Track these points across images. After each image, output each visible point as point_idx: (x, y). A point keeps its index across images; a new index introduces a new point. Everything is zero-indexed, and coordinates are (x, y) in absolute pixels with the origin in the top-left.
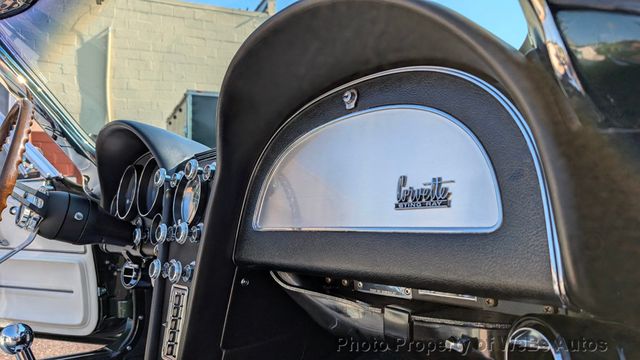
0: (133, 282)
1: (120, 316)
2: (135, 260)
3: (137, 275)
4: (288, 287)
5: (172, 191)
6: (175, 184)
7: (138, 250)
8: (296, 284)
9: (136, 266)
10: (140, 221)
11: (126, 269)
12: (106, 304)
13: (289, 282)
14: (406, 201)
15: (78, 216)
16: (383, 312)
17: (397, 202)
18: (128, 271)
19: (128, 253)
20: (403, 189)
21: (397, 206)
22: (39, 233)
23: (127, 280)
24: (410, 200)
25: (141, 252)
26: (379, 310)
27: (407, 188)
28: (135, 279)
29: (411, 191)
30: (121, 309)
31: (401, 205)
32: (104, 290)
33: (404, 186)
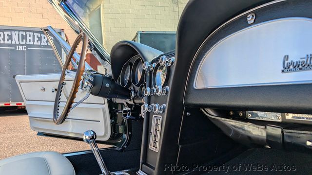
0: (128, 116)
1: (120, 132)
2: (130, 106)
3: (129, 113)
4: (211, 116)
5: (151, 72)
6: (152, 69)
7: (132, 101)
8: (215, 115)
9: (129, 109)
10: (132, 88)
11: (124, 111)
12: (114, 127)
13: (211, 114)
14: (289, 68)
15: (107, 85)
16: (266, 128)
17: (283, 69)
18: (125, 112)
19: (127, 103)
20: (286, 62)
21: (283, 71)
22: (91, 93)
23: (125, 116)
24: (291, 67)
25: (134, 102)
26: (263, 127)
27: (289, 61)
28: (129, 115)
29: (292, 63)
30: (121, 129)
31: (285, 70)
32: (113, 121)
33: (287, 60)
